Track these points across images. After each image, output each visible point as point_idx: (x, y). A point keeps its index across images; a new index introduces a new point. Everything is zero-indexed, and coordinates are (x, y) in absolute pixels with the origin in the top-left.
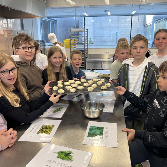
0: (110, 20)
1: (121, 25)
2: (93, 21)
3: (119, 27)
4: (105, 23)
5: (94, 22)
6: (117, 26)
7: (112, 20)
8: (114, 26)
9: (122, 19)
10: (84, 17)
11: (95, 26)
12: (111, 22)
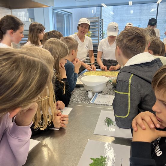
0: (132, 12)
1: (144, 17)
2: (112, 13)
3: (142, 19)
4: (126, 15)
5: (113, 15)
6: (139, 18)
7: (133, 12)
8: (136, 18)
9: (145, 11)
10: (100, 7)
11: (115, 19)
12: (133, 14)
